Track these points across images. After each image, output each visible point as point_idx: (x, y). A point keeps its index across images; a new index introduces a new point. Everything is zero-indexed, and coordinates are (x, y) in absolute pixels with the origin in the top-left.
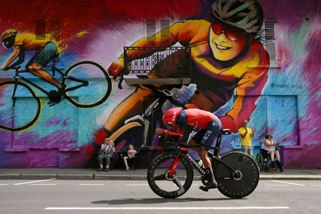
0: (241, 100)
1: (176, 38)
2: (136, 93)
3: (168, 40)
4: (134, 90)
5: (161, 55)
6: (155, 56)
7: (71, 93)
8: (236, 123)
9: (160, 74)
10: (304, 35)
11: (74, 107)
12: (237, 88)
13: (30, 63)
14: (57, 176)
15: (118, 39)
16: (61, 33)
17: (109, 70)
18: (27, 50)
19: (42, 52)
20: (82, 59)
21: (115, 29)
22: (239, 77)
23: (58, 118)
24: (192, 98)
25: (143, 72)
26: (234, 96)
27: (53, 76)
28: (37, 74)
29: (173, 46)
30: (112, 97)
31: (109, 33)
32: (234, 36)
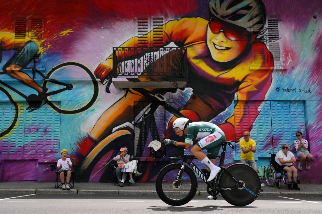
0: (243, 106)
1: (170, 38)
2: (125, 97)
3: (161, 40)
4: (123, 94)
5: (154, 56)
6: (147, 57)
7: (53, 97)
8: (237, 131)
9: (152, 77)
10: (312, 34)
11: (56, 113)
12: (238, 92)
13: (8, 64)
14: (36, 191)
15: (106, 38)
16: (43, 31)
17: (96, 72)
18: (5, 50)
19: (22, 52)
20: (66, 60)
21: (102, 28)
22: (240, 80)
23: (37, 126)
24: (188, 103)
25: (134, 74)
26: (234, 101)
27: (33, 79)
28: (15, 76)
29: (167, 46)
30: (99, 102)
31: (96, 32)
32: (234, 35)
